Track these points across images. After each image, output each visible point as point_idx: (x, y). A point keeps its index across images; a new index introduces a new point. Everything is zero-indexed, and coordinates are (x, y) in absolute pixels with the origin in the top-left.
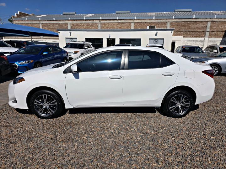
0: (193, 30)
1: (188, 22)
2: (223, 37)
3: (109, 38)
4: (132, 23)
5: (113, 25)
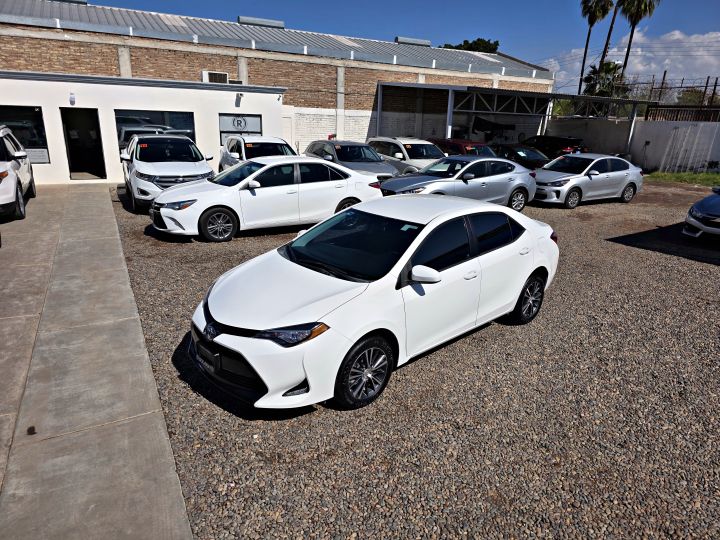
0: (308, 87)
1: (293, 64)
2: (373, 110)
3: (71, 106)
4: (120, 49)
5: (39, 48)
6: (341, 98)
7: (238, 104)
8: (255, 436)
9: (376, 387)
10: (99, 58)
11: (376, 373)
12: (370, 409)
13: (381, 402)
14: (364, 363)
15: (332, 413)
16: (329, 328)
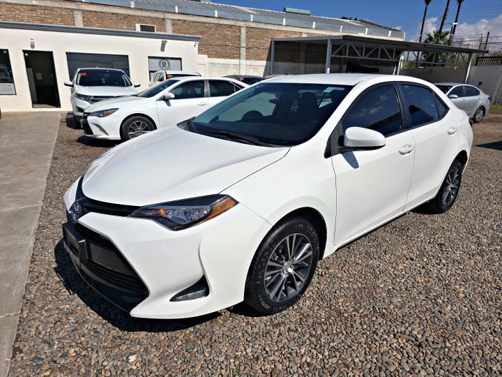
0: (218, 42)
1: (207, 25)
2: (267, 60)
3: (31, 49)
4: (75, 12)
5: (13, 11)
6: (243, 51)
7: (163, 49)
8: (132, 358)
9: (298, 284)
10: (59, 19)
11: (298, 268)
12: (291, 314)
13: (304, 304)
14: (283, 254)
15: (241, 320)
16: (237, 203)
